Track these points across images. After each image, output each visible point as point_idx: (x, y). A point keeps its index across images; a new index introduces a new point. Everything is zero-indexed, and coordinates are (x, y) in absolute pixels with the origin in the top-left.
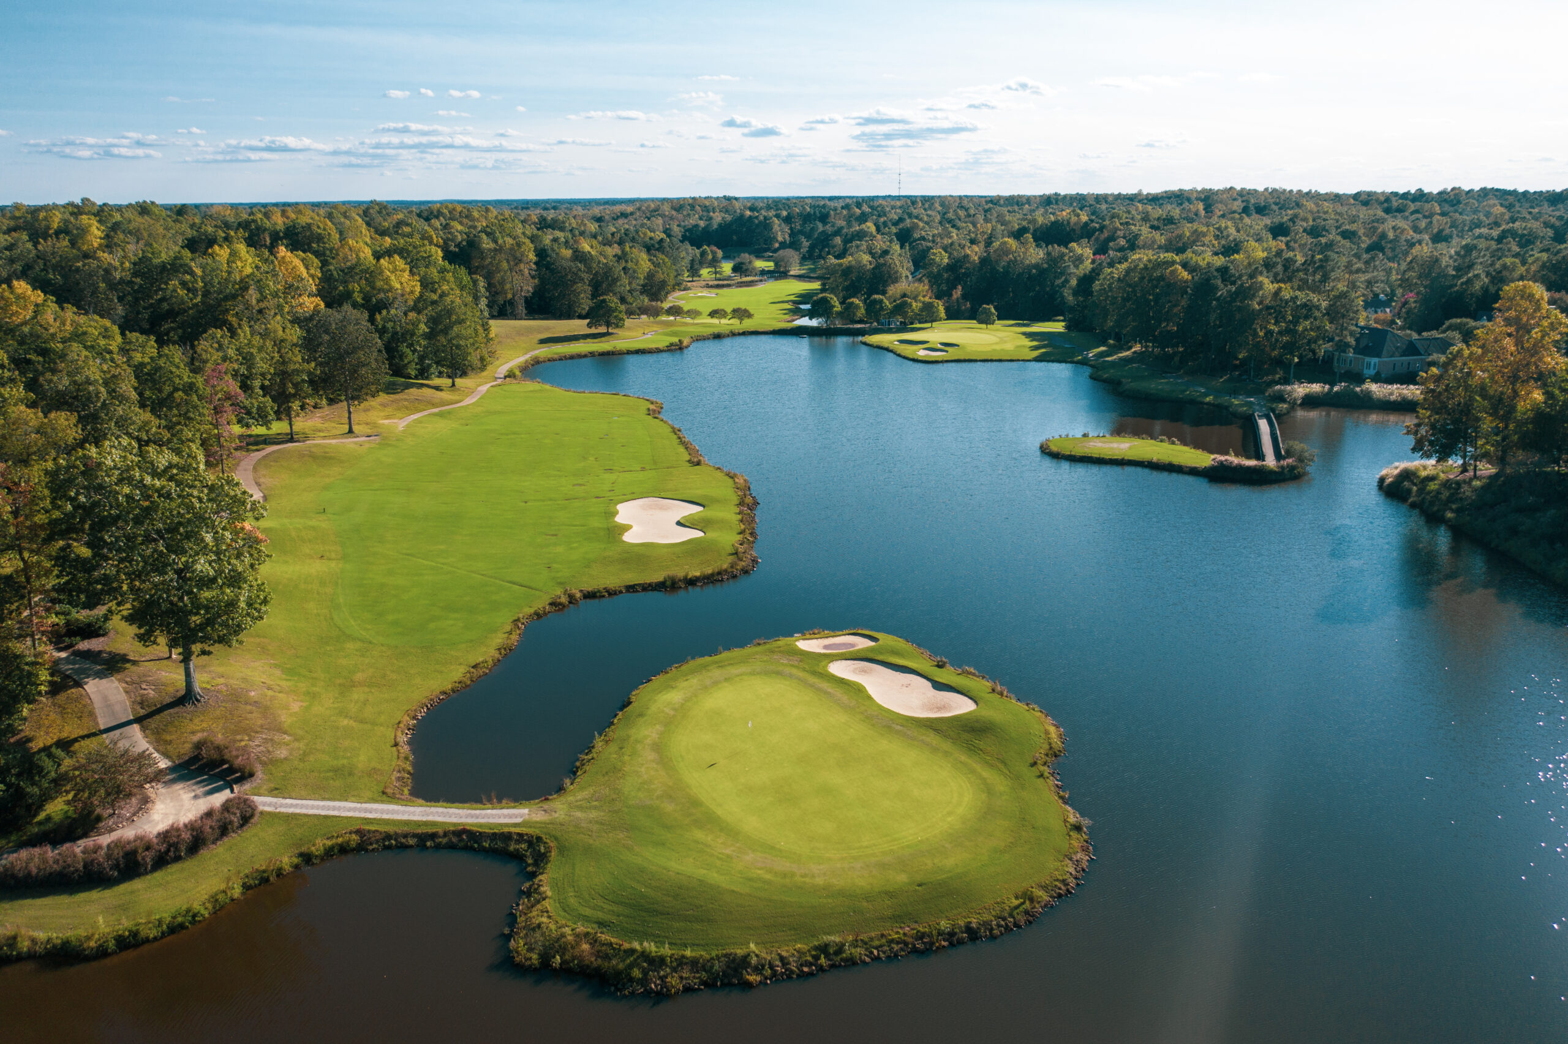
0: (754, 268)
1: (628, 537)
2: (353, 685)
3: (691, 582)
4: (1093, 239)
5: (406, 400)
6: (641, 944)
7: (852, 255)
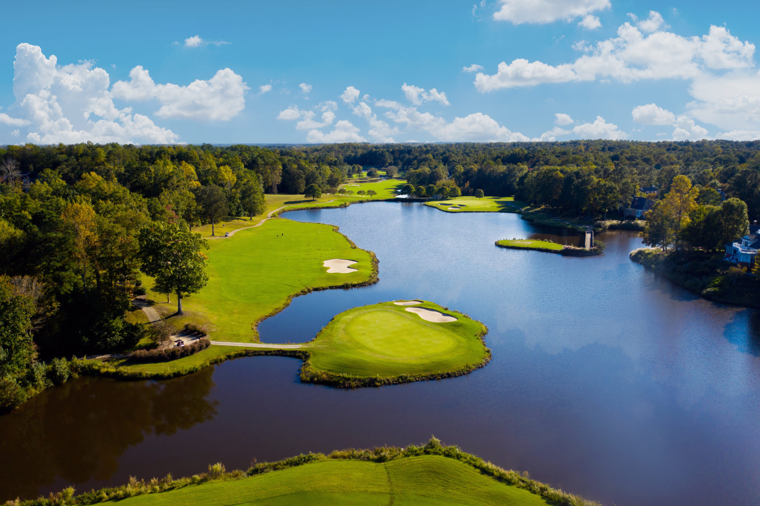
0: (377, 174)
1: (329, 271)
2: (233, 313)
3: (354, 286)
4: (529, 161)
5: (232, 224)
6: (343, 374)
7: (421, 168)
